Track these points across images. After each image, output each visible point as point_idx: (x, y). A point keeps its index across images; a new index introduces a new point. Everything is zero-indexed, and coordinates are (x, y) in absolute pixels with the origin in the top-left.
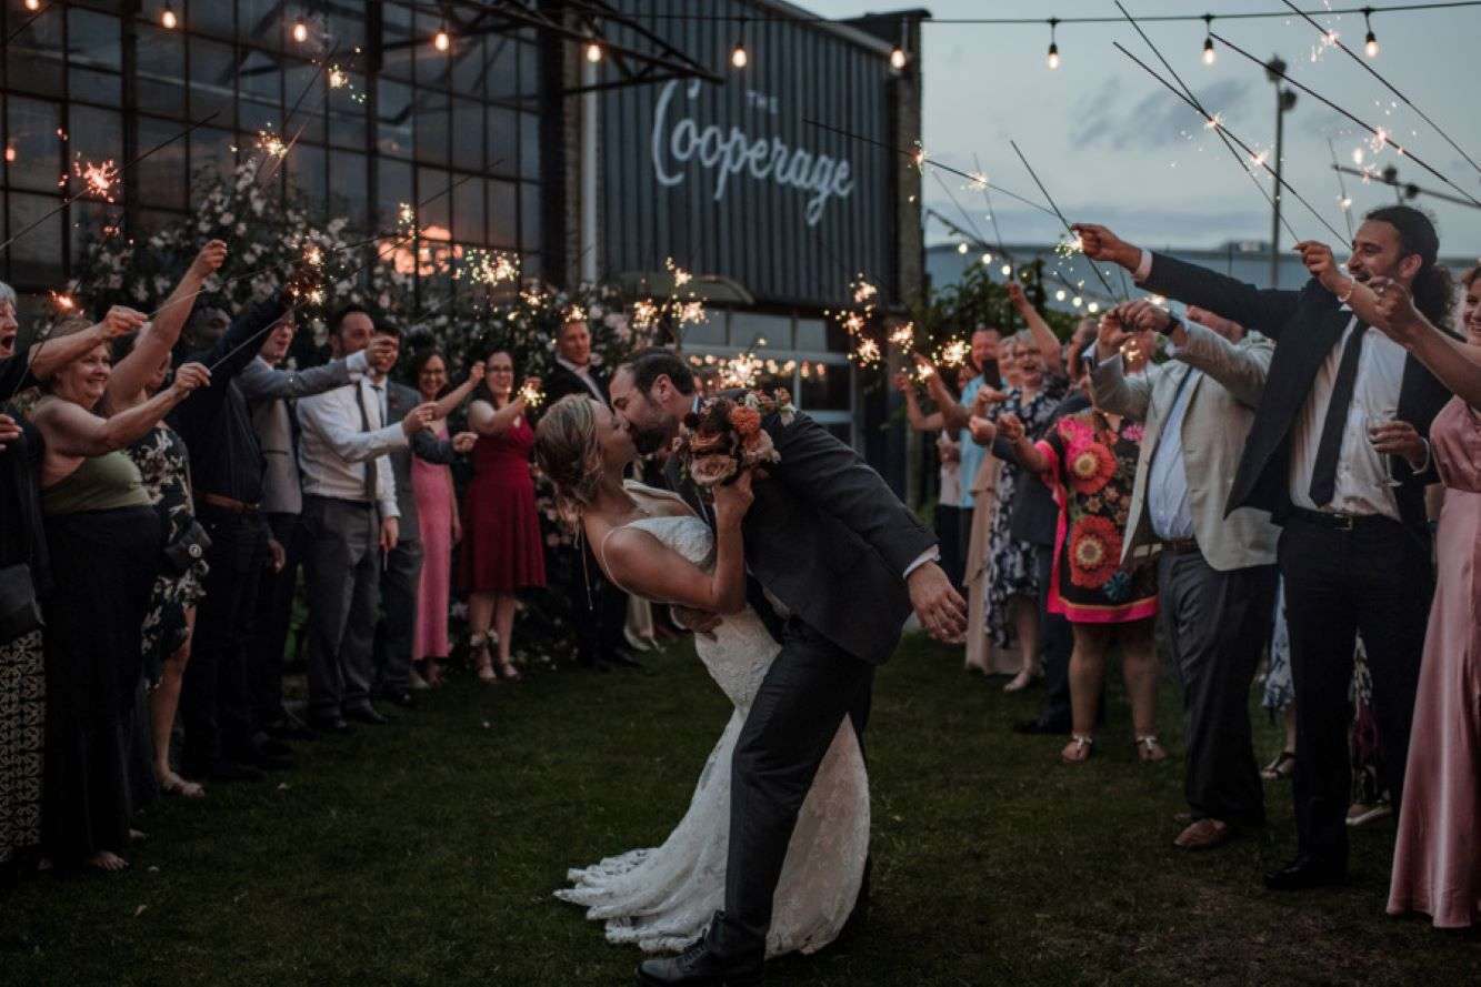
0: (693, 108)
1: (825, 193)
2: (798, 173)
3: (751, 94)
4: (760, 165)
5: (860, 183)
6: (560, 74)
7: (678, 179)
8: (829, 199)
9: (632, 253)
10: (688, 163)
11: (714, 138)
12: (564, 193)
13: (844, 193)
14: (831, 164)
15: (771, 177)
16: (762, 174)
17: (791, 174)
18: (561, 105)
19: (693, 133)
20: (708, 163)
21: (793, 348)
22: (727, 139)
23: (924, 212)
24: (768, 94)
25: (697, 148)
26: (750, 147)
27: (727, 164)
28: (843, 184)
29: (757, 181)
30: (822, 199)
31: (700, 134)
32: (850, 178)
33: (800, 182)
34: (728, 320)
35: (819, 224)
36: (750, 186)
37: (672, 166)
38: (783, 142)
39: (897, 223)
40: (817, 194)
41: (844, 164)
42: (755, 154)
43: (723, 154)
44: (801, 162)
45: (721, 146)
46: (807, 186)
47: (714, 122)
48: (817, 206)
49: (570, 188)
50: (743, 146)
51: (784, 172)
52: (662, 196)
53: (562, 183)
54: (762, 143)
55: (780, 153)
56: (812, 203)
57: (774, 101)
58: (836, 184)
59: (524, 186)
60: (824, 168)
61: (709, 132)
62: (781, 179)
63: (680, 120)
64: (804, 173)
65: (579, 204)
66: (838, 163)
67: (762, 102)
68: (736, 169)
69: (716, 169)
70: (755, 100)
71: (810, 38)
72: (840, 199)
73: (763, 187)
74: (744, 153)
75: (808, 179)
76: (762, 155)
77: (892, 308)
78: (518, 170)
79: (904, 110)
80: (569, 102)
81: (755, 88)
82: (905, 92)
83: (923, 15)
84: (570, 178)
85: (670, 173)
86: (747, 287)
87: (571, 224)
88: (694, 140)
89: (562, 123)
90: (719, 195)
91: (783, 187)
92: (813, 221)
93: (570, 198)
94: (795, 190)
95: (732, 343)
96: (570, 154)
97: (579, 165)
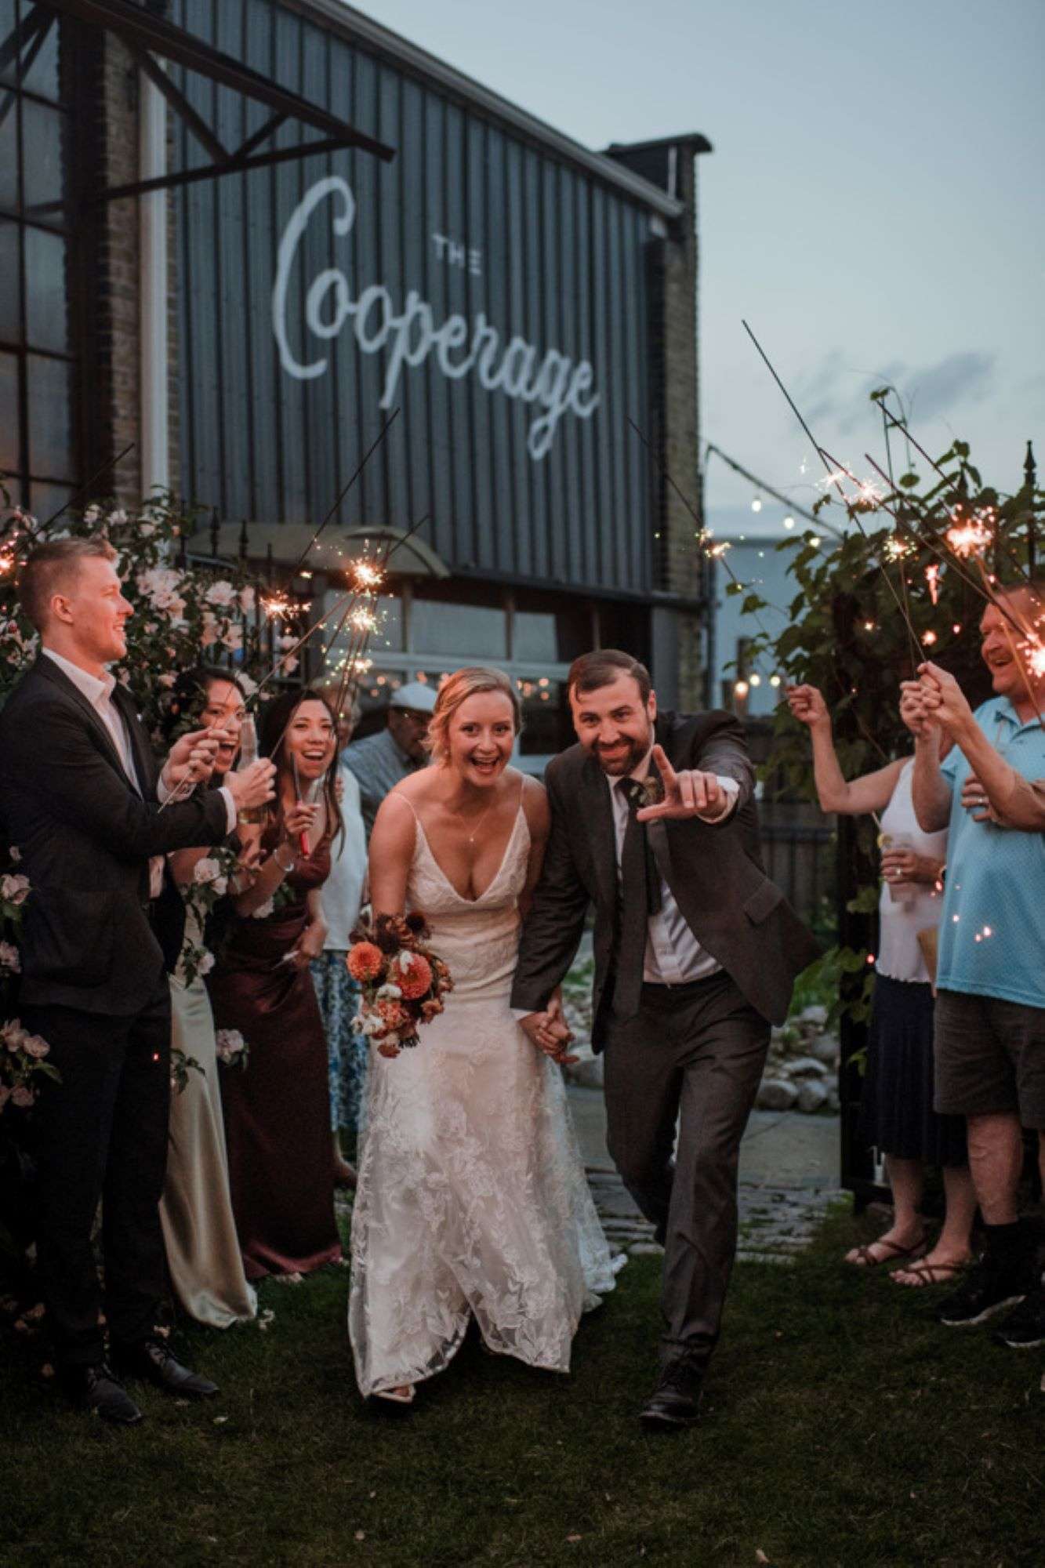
0: (343, 252)
1: (557, 410)
2: (515, 375)
3: (439, 239)
4: (454, 356)
5: (610, 400)
6: (101, 163)
7: (318, 368)
8: (562, 420)
9: (238, 490)
10: (334, 340)
11: (378, 303)
12: (109, 375)
13: (585, 412)
14: (565, 364)
15: (471, 376)
16: (458, 372)
17: (504, 374)
18: (103, 218)
19: (343, 291)
20: (370, 347)
21: (509, 656)
22: (400, 309)
23: (703, 448)
24: (466, 242)
25: (351, 318)
26: (437, 326)
27: (400, 349)
28: (582, 397)
29: (449, 381)
30: (552, 419)
31: (355, 297)
32: (593, 388)
33: (517, 390)
34: (405, 612)
35: (547, 456)
36: (439, 390)
37: (306, 348)
38: (489, 323)
39: (663, 461)
40: (545, 411)
41: (585, 367)
42: (447, 338)
43: (393, 333)
44: (519, 357)
45: (390, 321)
46: (529, 396)
47: (379, 280)
48: (545, 429)
49: (120, 369)
50: (427, 322)
51: (492, 373)
52: (291, 399)
53: (107, 357)
54: (457, 321)
55: (486, 340)
56: (537, 425)
57: (476, 254)
58: (572, 396)
59: (32, 360)
60: (554, 369)
61: (370, 294)
62: (489, 384)
63: (320, 271)
64: (524, 377)
65: (137, 397)
66: (576, 364)
67: (456, 255)
68: (416, 360)
69: (383, 355)
70: (446, 249)
71: (532, 163)
72: (579, 421)
73: (459, 395)
74: (429, 337)
75: (530, 385)
76: (458, 341)
77: (658, 594)
78: (23, 333)
79: (673, 288)
80: (116, 213)
81: (445, 232)
82: (673, 262)
83: (699, 144)
84: (120, 350)
85: (305, 358)
86: (434, 547)
87: (122, 433)
88: (344, 307)
89: (105, 252)
90: (387, 402)
91: (491, 394)
92: (538, 454)
93: (120, 383)
94: (510, 401)
95: (411, 647)
96: (119, 306)
97: (136, 327)
